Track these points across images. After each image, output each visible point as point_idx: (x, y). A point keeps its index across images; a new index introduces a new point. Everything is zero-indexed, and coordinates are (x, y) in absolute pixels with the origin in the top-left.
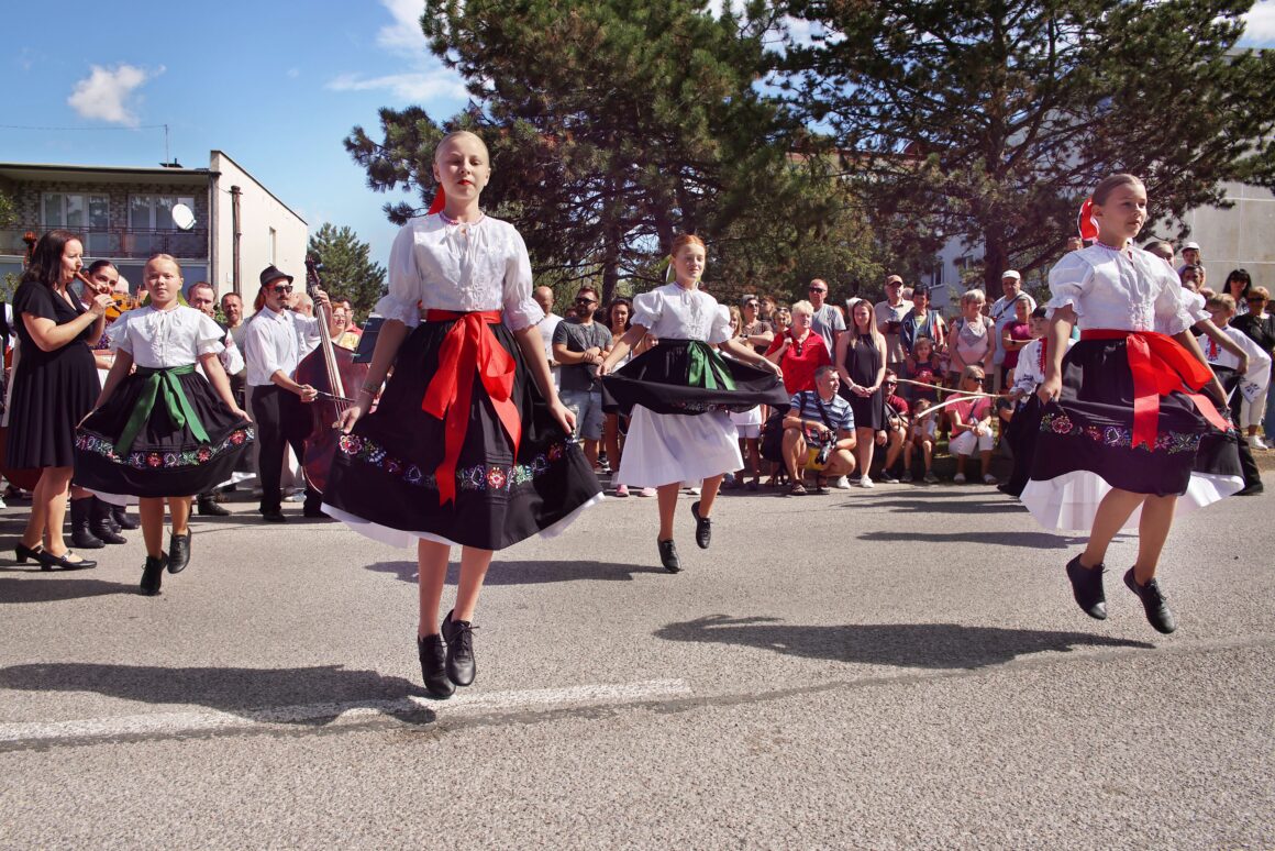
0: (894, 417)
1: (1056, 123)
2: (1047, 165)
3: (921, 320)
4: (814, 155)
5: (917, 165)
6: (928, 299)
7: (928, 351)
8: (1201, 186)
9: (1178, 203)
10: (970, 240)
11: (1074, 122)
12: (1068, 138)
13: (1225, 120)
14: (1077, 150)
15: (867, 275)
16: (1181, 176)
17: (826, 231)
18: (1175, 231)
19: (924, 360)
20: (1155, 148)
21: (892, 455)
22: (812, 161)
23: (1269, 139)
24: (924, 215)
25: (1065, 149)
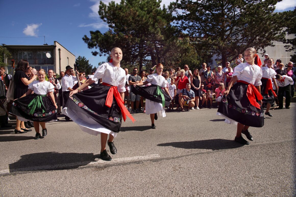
0: (203, 94)
1: (236, 29)
2: (234, 38)
3: (209, 72)
4: (184, 38)
5: (206, 39)
6: (210, 68)
7: (210, 79)
8: (268, 42)
9: (263, 46)
10: (218, 55)
11: (240, 29)
12: (239, 32)
13: (272, 27)
14: (241, 35)
15: (196, 63)
16: (263, 40)
17: (187, 54)
18: (263, 52)
19: (209, 81)
20: (257, 34)
21: (203, 102)
22: (183, 39)
23: (282, 31)
24: (208, 50)
25: (238, 35)
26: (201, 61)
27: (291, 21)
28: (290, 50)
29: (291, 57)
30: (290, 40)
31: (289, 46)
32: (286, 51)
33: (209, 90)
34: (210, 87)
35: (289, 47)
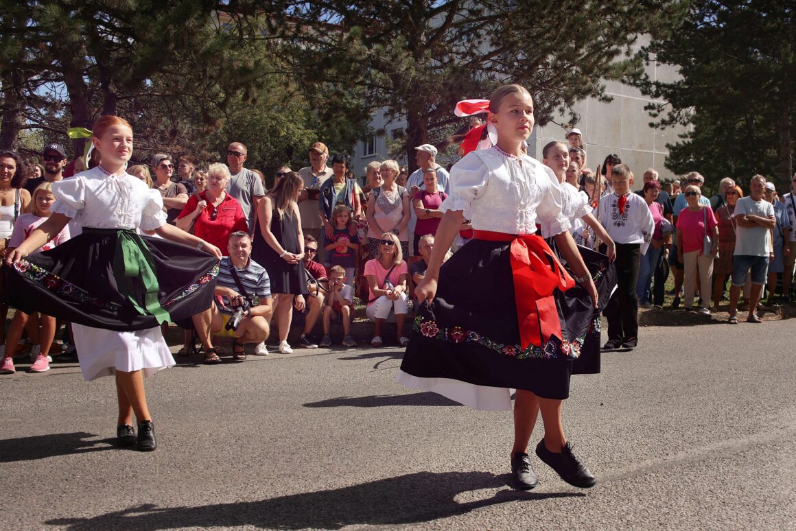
0: (313, 282)
1: (471, 12)
2: (463, 49)
3: (341, 186)
4: (241, 15)
5: (341, 36)
6: (347, 167)
7: (346, 219)
8: (587, 81)
9: (569, 94)
10: (392, 112)
11: (486, 13)
12: (481, 26)
13: (602, 27)
14: (488, 38)
15: (301, 141)
16: (571, 71)
17: (256, 94)
18: (567, 118)
19: (341, 227)
20: (549, 44)
21: (311, 321)
22: (240, 21)
23: (636, 48)
24: (350, 86)
25: (479, 36)
26: (323, 134)
27: (663, 16)
28: (663, 122)
29: (667, 153)
30: (664, 85)
31: (659, 106)
32: (652, 125)
33: (336, 267)
34: (345, 251)
35: (661, 113)
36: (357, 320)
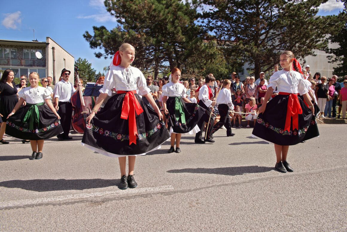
1: (272, 33)
2: (270, 44)
3: (238, 84)
5: (237, 43)
7: (240, 93)
8: (309, 50)
9: (303, 55)
10: (251, 63)
11: (277, 33)
12: (276, 37)
13: (314, 33)
14: (278, 40)
15: (224, 72)
16: (304, 48)
17: (214, 61)
18: (302, 62)
20: (297, 40)
22: (209, 42)
23: (325, 39)
24: (239, 57)
25: (275, 40)
26: (230, 70)
27: (335, 28)
28: (333, 61)
29: (333, 70)
30: (334, 49)
31: (331, 56)
32: (329, 62)
33: (237, 106)
34: (239, 101)
35: (332, 58)
36: (243, 120)
